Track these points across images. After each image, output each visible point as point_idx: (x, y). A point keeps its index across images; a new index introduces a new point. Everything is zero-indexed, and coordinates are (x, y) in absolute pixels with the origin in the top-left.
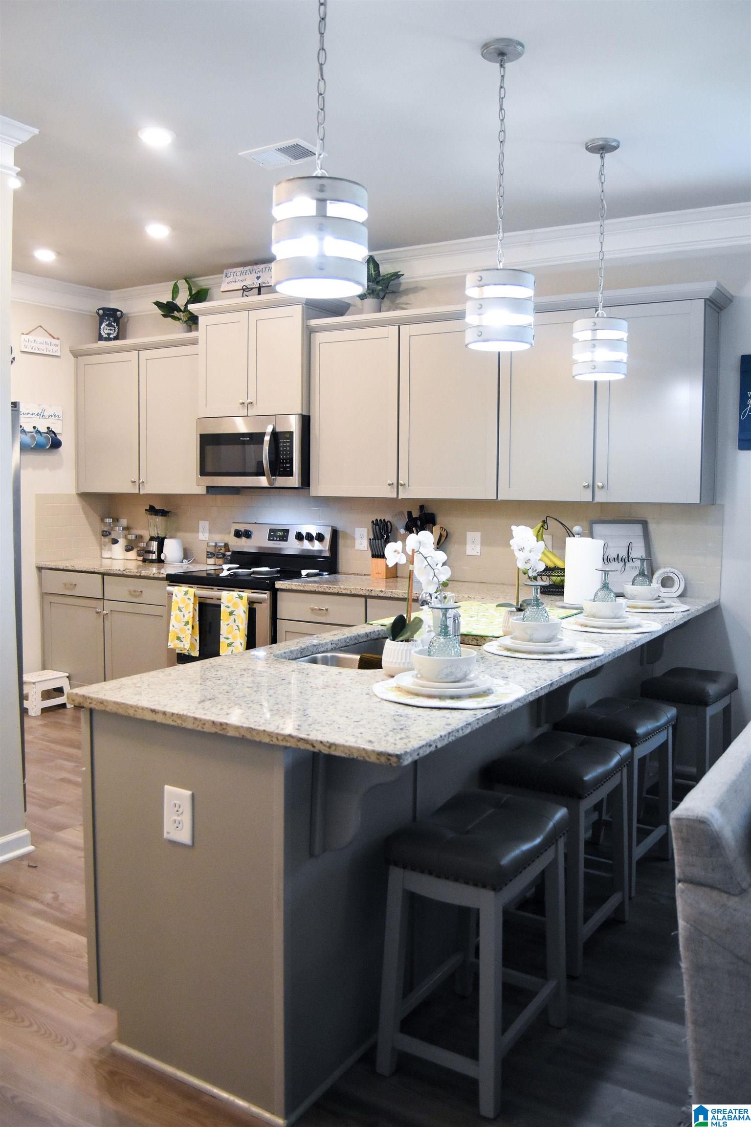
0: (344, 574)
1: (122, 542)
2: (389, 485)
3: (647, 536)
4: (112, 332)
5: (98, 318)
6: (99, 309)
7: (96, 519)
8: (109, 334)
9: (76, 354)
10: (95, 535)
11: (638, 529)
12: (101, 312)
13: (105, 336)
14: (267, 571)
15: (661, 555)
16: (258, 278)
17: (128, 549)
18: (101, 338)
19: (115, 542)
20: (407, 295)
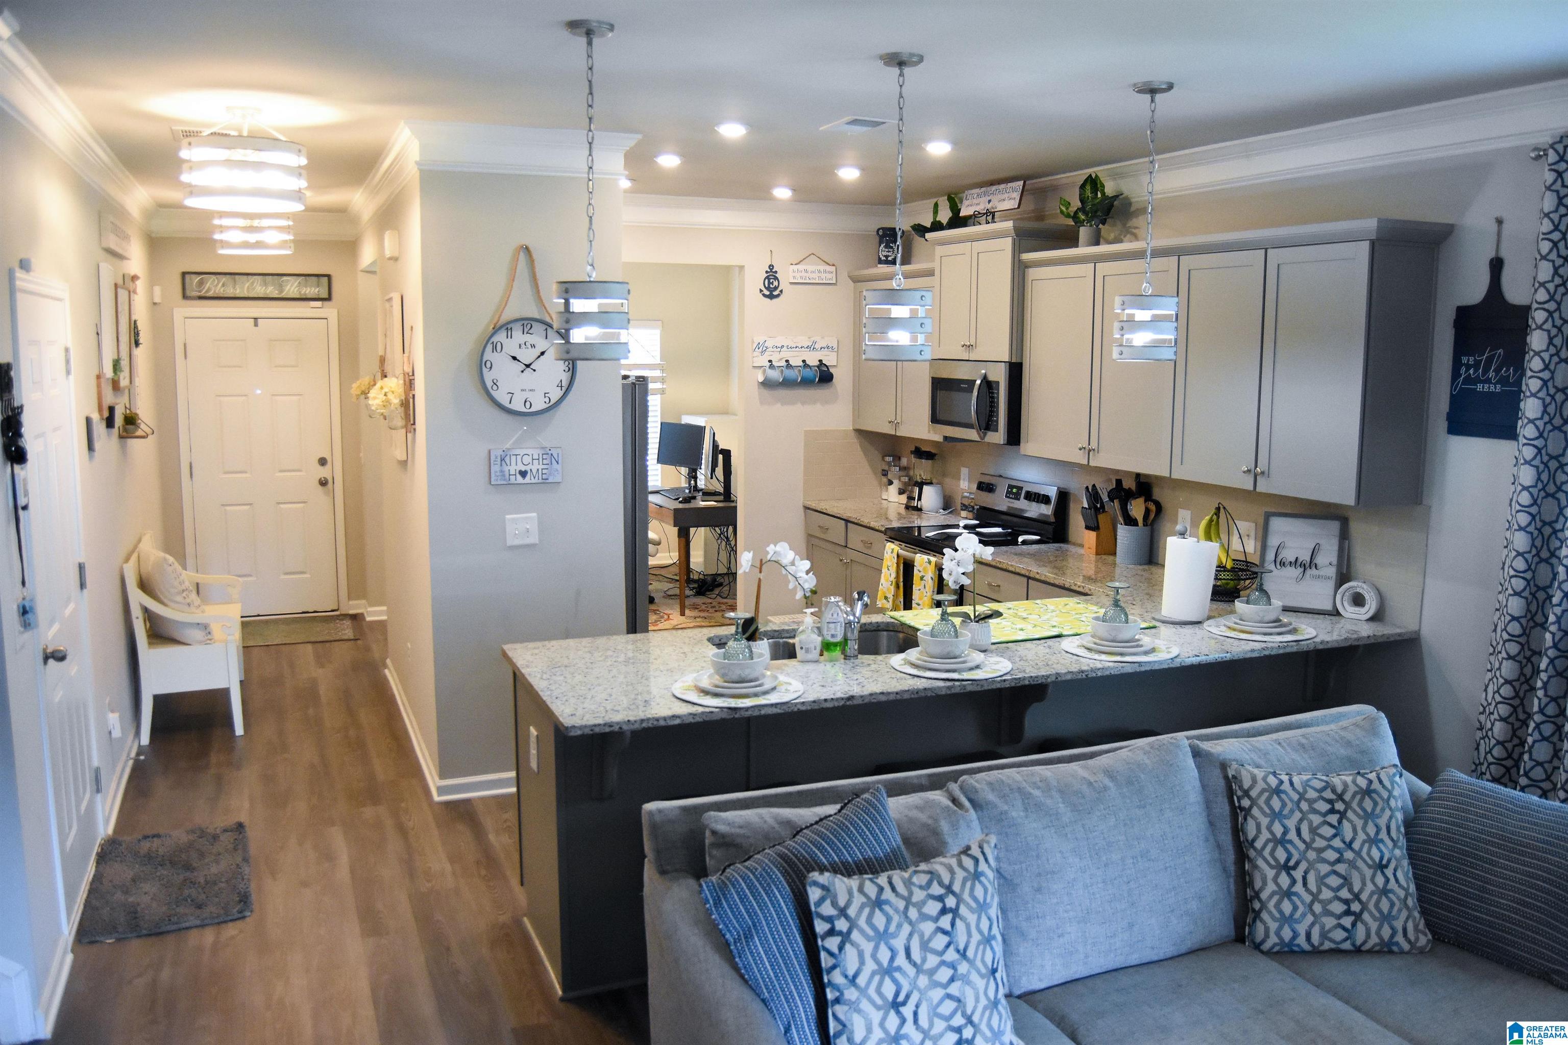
0: (1074, 544)
1: (896, 484)
2: (1080, 449)
3: (1344, 536)
4: (890, 254)
5: (878, 239)
6: (879, 229)
7: (877, 456)
8: (887, 257)
9: (856, 280)
10: (875, 474)
11: (1334, 527)
12: (881, 233)
13: (883, 258)
14: (999, 533)
15: (1363, 564)
16: (989, 201)
17: (901, 492)
18: (880, 262)
19: (891, 483)
20: (1137, 216)
